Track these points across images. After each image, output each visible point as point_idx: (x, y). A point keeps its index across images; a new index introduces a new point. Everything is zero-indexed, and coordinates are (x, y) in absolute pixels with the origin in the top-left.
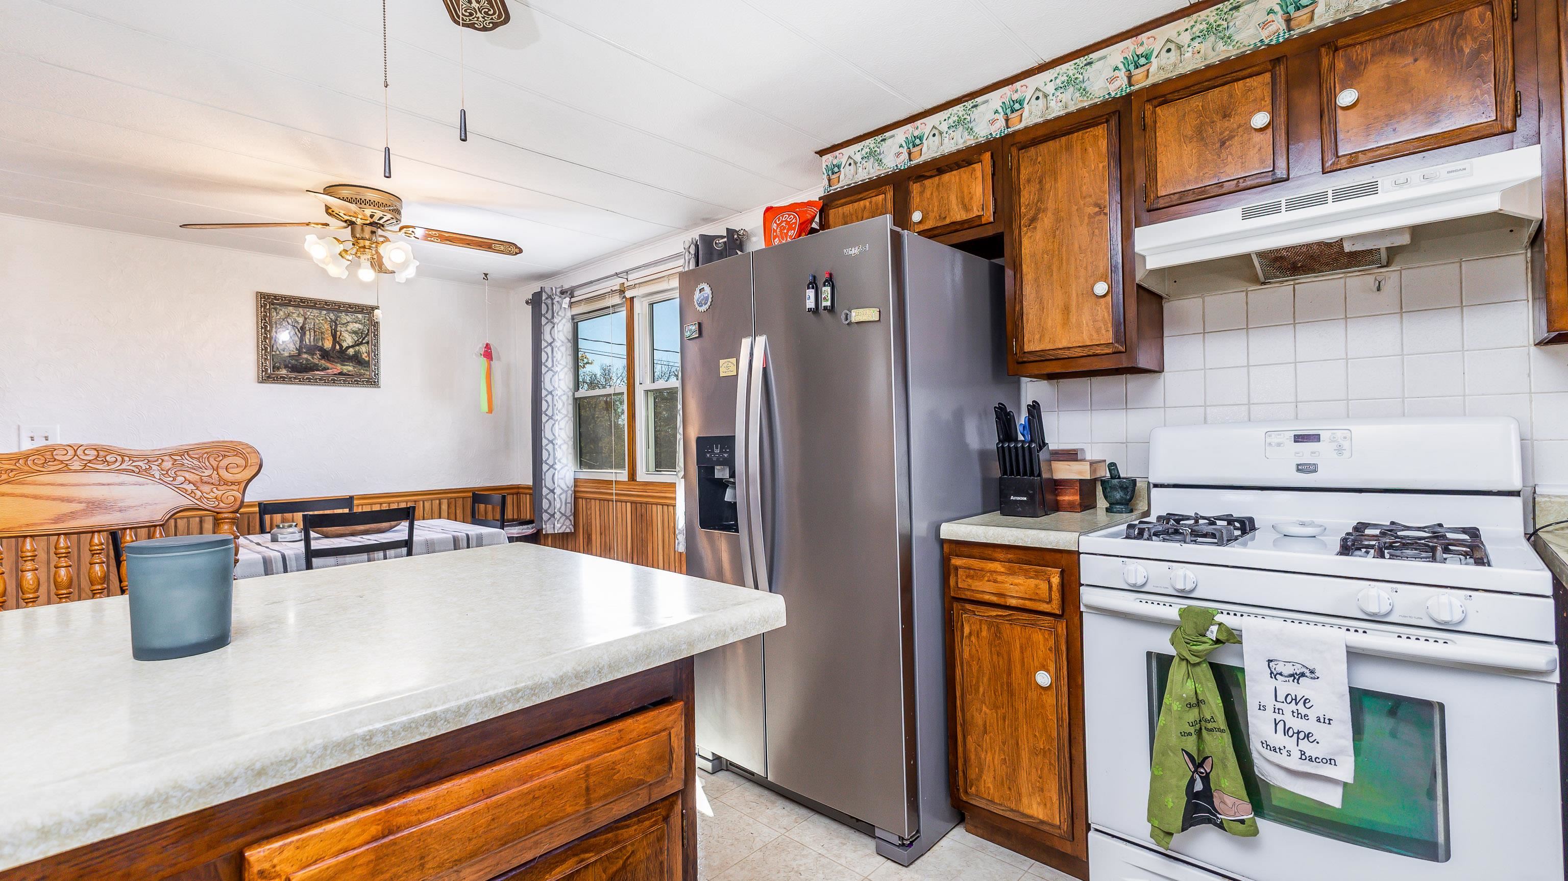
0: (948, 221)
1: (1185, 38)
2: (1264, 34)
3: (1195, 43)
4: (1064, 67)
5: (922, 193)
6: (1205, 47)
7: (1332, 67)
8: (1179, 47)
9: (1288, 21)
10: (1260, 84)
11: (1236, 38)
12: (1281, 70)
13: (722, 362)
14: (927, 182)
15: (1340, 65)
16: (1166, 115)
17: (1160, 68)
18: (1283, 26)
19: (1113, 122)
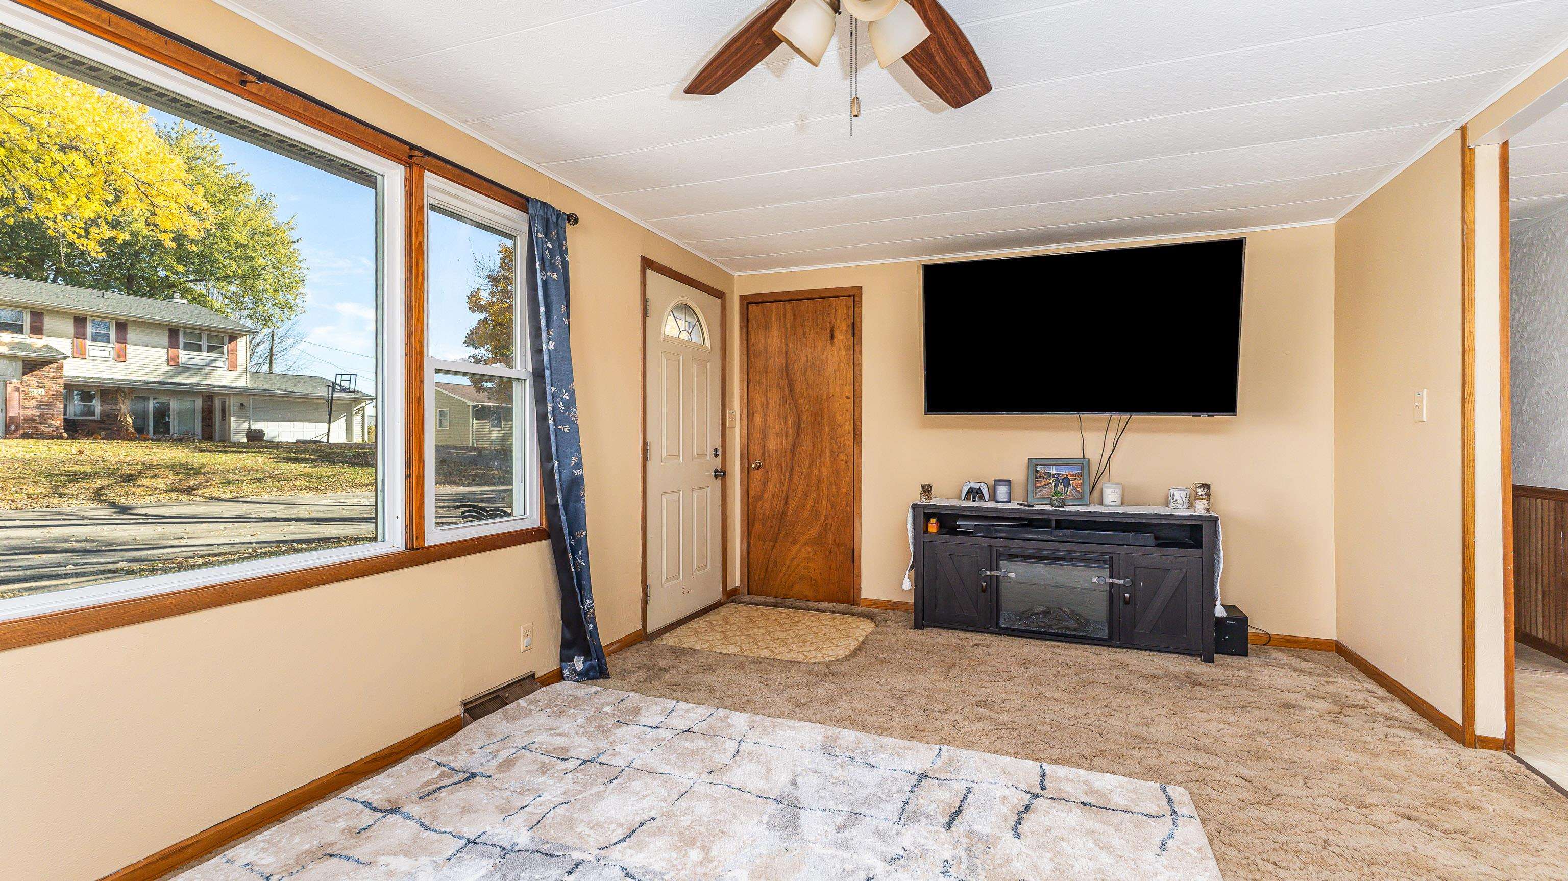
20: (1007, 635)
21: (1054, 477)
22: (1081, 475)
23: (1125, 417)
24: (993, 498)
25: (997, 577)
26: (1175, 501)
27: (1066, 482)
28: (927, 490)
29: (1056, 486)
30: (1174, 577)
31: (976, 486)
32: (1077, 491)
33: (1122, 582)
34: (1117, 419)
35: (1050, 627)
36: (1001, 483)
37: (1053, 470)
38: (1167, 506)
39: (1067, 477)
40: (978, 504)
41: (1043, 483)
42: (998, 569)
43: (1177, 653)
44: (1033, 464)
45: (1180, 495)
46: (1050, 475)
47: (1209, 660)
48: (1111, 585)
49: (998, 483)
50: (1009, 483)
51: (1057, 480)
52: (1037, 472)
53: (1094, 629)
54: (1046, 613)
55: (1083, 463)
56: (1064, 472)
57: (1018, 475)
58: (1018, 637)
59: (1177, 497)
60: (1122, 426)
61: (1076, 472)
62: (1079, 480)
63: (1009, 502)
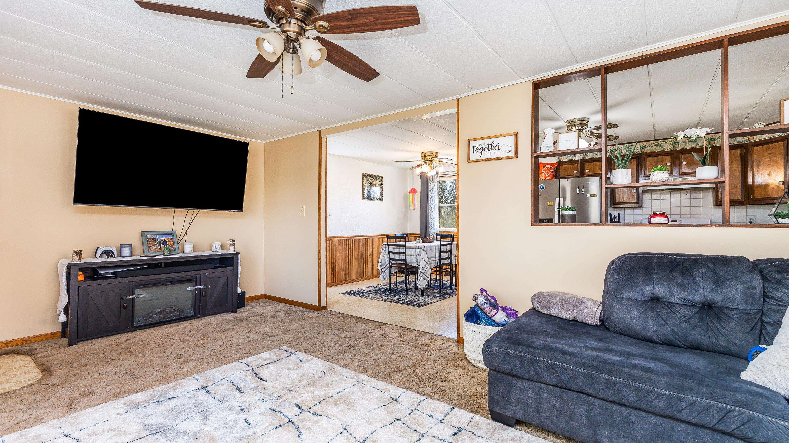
0: (596, 173)
1: (653, 145)
2: (669, 148)
3: (655, 147)
4: (626, 145)
5: (588, 166)
6: (657, 147)
7: (682, 157)
8: (652, 146)
9: (674, 146)
10: (669, 157)
11: (664, 147)
12: (672, 155)
13: (548, 202)
14: (590, 163)
15: (683, 157)
16: (649, 159)
17: (648, 150)
18: (673, 147)
19: (638, 158)
20: (139, 330)
21: (158, 241)
22: (172, 239)
23: (196, 211)
24: (120, 255)
25: (133, 299)
26: (216, 248)
27: (165, 243)
28: (79, 253)
29: (160, 246)
30: (222, 281)
31: (109, 249)
32: (172, 247)
33: (202, 287)
34: (192, 212)
35: (164, 318)
36: (125, 246)
37: (157, 237)
38: (212, 251)
39: (165, 241)
40: (111, 259)
41: (152, 244)
42: (133, 294)
43: (224, 313)
44: (144, 234)
45: (218, 245)
46: (155, 240)
47: (236, 312)
48: (196, 290)
49: (122, 246)
50: (131, 246)
51: (160, 242)
52: (148, 238)
53: (187, 313)
54: (161, 312)
55: (172, 233)
56: (163, 238)
57: (136, 241)
58: (147, 328)
59: (217, 246)
60: (195, 215)
61: (170, 238)
62: (172, 241)
63: (131, 256)
